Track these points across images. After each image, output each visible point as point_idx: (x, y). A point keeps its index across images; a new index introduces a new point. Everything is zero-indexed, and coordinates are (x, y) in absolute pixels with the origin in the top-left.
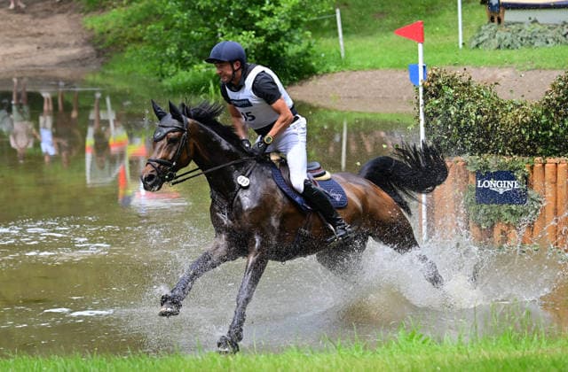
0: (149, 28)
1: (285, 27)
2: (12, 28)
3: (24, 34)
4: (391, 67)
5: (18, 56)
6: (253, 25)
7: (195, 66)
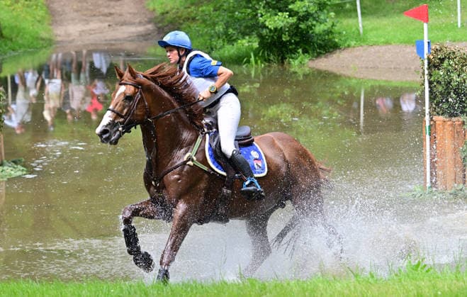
0: (200, 9)
1: (313, 9)
2: (87, 9)
3: (98, 14)
4: (401, 43)
5: (93, 32)
6: (287, 7)
7: (239, 41)
